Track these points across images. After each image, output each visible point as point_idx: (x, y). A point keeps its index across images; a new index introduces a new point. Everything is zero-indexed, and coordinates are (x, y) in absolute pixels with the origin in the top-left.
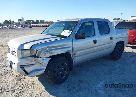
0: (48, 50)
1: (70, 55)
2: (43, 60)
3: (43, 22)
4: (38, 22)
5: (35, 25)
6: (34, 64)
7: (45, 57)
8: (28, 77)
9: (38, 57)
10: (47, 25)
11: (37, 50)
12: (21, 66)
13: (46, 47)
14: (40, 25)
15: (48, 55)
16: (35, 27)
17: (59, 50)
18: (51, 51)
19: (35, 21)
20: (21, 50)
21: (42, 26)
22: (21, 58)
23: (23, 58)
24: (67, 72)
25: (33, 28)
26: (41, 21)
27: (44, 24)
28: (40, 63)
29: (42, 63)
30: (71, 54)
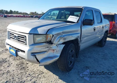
0: (62, 36)
1: (78, 42)
2: (57, 47)
3: (17, 13)
4: (11, 12)
5: (10, 15)
6: (46, 51)
7: (59, 43)
8: (39, 66)
9: (52, 44)
10: (21, 16)
11: (53, 36)
12: (32, 53)
13: (61, 32)
14: (14, 15)
15: (62, 41)
16: (9, 16)
17: (71, 36)
18: (65, 37)
19: (9, 11)
20: (34, 34)
21: (17, 16)
22: (32, 45)
23: (35, 44)
24: (74, 58)
25: (8, 18)
26: (15, 11)
27: (18, 15)
28: (54, 50)
29: (55, 50)
30: (79, 40)
